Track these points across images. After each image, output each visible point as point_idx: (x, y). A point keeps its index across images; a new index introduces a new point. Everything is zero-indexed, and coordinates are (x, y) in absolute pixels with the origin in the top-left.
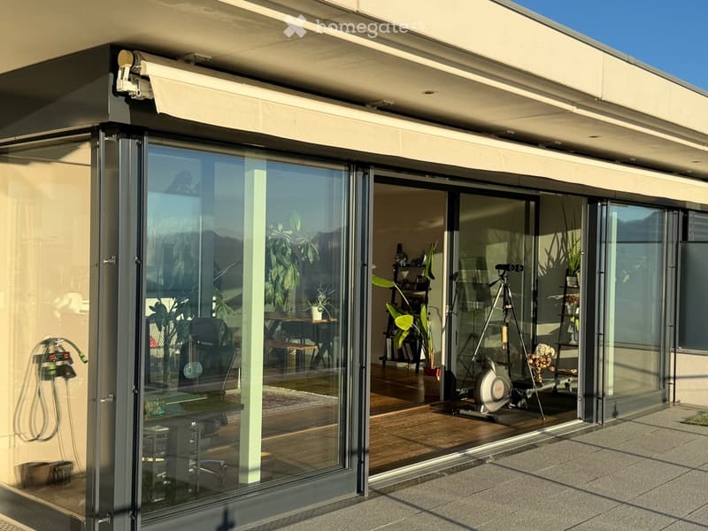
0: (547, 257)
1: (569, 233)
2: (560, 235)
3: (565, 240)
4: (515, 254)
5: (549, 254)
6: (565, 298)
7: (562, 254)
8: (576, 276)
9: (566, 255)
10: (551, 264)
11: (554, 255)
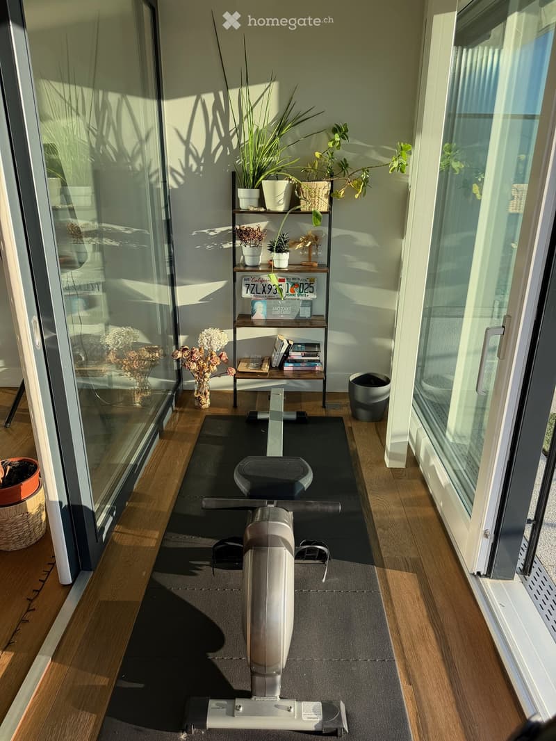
0: (183, 148)
1: (233, 94)
2: (209, 98)
3: (222, 110)
4: (111, 139)
5: (186, 142)
6: (234, 230)
7: (216, 140)
8: (260, 187)
9: (226, 141)
10: (192, 161)
11: (198, 143)
